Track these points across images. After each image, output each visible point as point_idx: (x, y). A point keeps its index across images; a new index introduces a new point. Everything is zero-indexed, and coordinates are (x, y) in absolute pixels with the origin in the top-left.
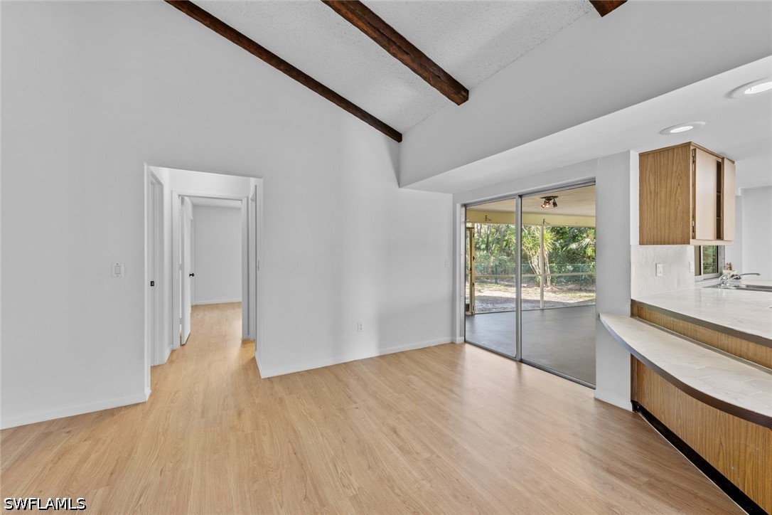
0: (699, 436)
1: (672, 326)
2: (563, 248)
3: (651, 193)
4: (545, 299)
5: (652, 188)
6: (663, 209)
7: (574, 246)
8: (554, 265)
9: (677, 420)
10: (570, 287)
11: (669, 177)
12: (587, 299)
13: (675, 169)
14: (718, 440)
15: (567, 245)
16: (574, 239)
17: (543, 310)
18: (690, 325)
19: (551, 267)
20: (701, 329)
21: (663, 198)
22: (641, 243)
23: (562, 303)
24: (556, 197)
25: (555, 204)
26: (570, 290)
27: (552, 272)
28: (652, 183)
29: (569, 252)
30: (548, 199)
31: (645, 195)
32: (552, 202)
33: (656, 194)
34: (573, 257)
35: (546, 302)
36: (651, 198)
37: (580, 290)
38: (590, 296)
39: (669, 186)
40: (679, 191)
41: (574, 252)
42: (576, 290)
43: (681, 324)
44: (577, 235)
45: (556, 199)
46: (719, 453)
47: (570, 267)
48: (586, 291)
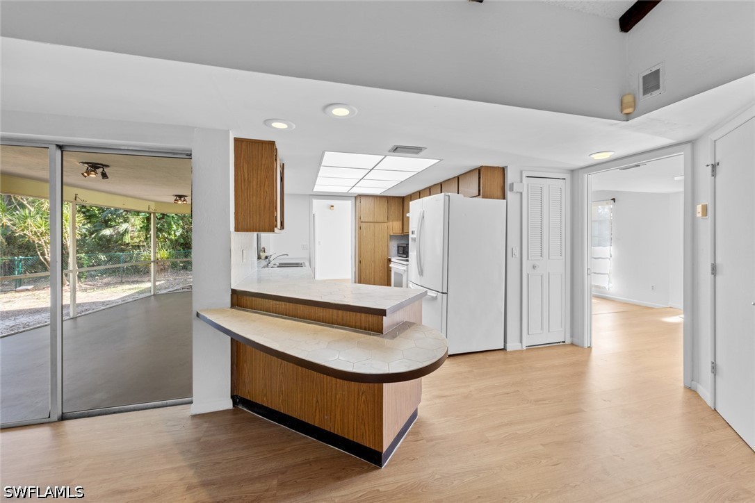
0: (299, 403)
1: (274, 309)
2: (92, 234)
3: (244, 180)
4: (78, 301)
5: (246, 176)
6: (254, 198)
7: (107, 232)
8: (83, 255)
9: (279, 396)
10: (105, 280)
11: (259, 168)
12: (133, 292)
13: (263, 163)
14: (315, 399)
15: (98, 231)
16: (106, 223)
17: (74, 318)
18: (291, 305)
19: (79, 259)
20: (301, 307)
21: (255, 187)
22: (237, 230)
23: (100, 302)
24: (107, 166)
25: (104, 175)
26: (107, 285)
27: (80, 265)
28: (246, 171)
29: (100, 239)
30: (94, 167)
31: (239, 181)
32: (99, 171)
33: (249, 182)
34: (106, 245)
35: (79, 305)
36: (245, 185)
37: (122, 283)
38: (135, 288)
39: (259, 177)
40: (267, 183)
41: (108, 240)
42: (116, 283)
43: (283, 306)
44: (109, 220)
45: (106, 170)
46: (316, 410)
47: (102, 257)
48: (128, 282)
